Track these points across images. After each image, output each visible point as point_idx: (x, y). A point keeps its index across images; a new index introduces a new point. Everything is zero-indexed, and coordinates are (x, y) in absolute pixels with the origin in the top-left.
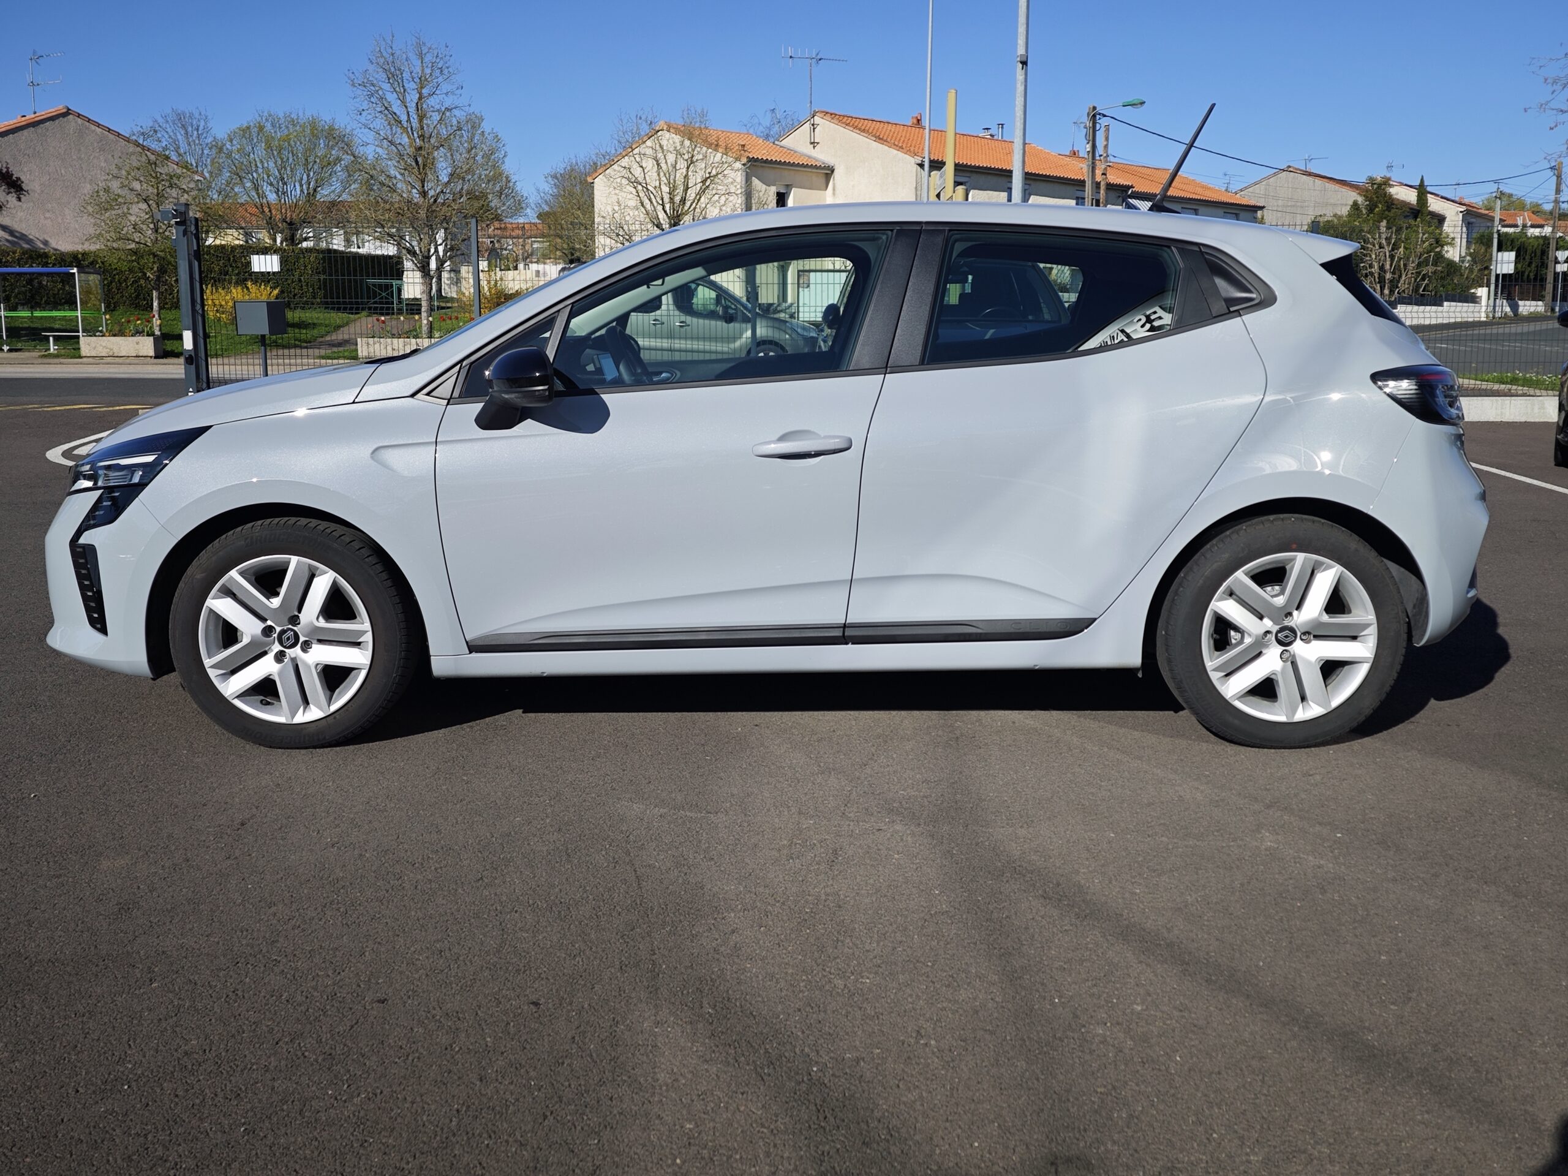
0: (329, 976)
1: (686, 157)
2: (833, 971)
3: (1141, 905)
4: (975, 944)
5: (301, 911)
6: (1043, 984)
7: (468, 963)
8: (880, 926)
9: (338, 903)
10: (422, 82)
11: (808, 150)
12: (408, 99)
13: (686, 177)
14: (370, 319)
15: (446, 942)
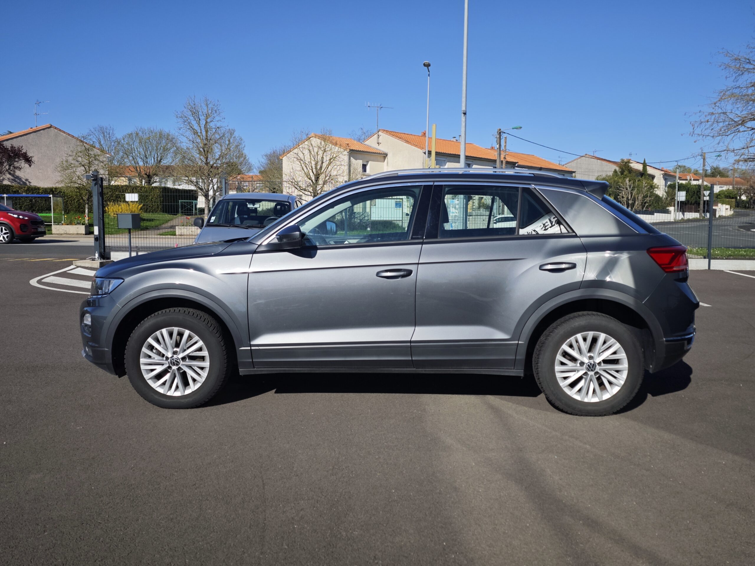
0: (121, 530)
1: (322, 149)
2: (342, 528)
3: (481, 497)
4: (406, 515)
5: (114, 500)
6: (432, 534)
7: (183, 524)
8: (366, 507)
9: (130, 496)
10: (207, 116)
11: (376, 146)
12: (201, 123)
13: (323, 158)
14: (183, 217)
15: (175, 514)
